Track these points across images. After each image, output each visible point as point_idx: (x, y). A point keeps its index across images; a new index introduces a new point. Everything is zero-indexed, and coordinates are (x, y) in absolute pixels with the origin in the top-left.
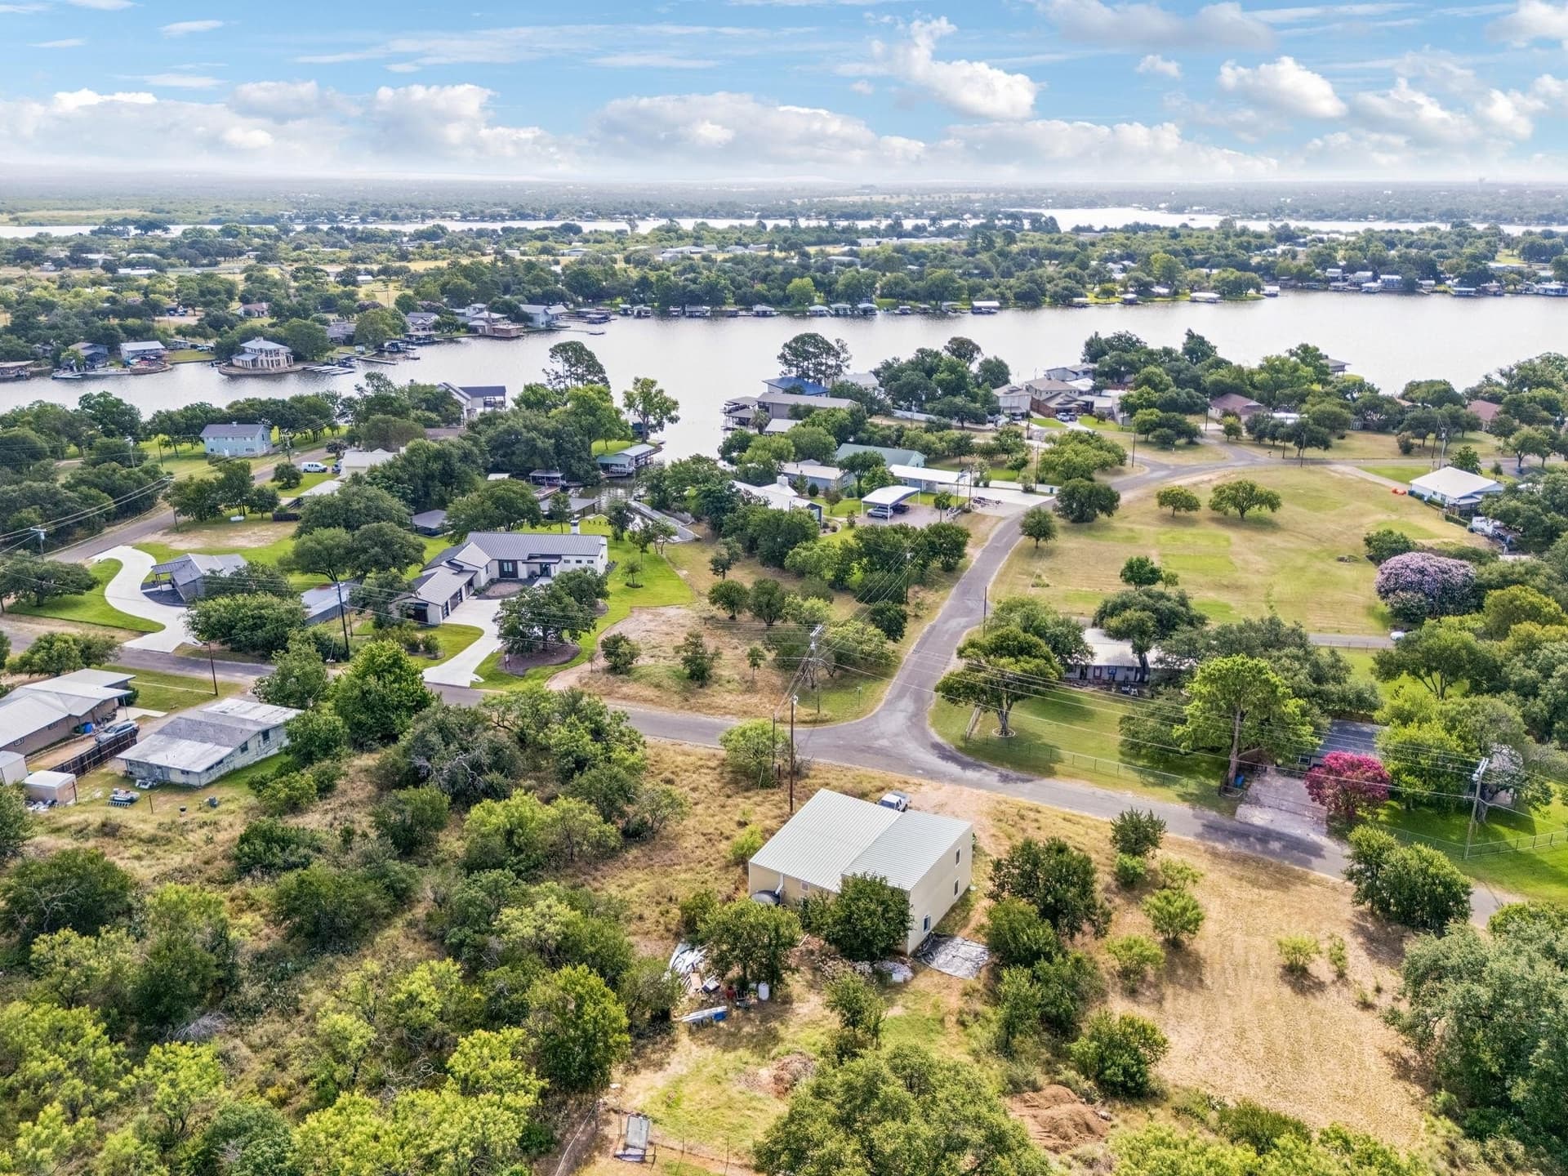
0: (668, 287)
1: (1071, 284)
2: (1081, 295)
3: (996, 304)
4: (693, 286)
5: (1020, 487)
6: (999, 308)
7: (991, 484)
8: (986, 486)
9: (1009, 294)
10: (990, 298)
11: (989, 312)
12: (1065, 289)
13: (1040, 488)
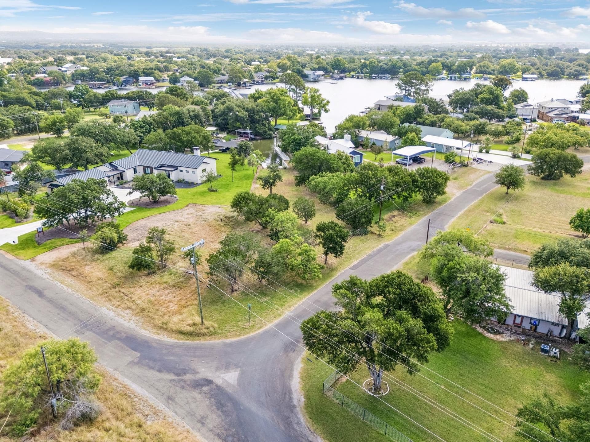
0: (373, 66)
1: (580, 69)
2: (584, 74)
3: (536, 76)
4: (385, 66)
5: (510, 154)
6: (537, 79)
7: (491, 151)
8: (487, 152)
9: (544, 73)
10: (533, 73)
11: (532, 80)
12: (576, 71)
13: (524, 156)
